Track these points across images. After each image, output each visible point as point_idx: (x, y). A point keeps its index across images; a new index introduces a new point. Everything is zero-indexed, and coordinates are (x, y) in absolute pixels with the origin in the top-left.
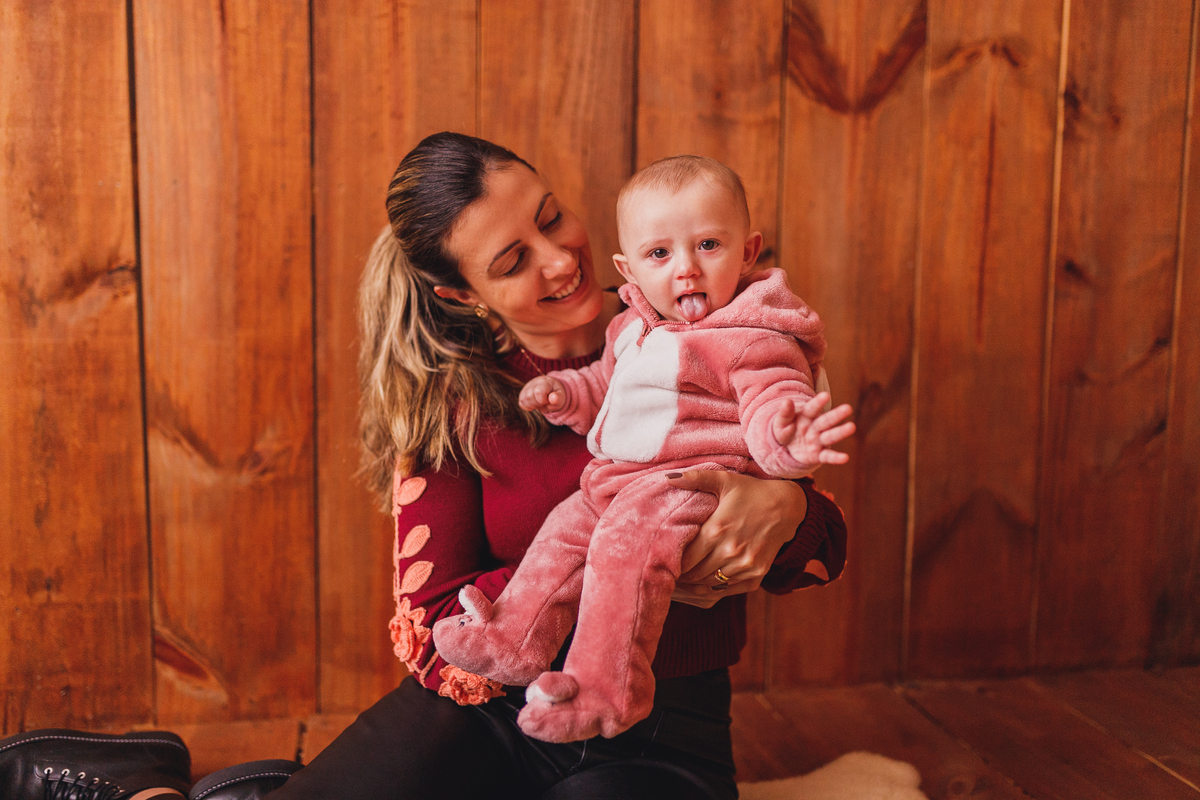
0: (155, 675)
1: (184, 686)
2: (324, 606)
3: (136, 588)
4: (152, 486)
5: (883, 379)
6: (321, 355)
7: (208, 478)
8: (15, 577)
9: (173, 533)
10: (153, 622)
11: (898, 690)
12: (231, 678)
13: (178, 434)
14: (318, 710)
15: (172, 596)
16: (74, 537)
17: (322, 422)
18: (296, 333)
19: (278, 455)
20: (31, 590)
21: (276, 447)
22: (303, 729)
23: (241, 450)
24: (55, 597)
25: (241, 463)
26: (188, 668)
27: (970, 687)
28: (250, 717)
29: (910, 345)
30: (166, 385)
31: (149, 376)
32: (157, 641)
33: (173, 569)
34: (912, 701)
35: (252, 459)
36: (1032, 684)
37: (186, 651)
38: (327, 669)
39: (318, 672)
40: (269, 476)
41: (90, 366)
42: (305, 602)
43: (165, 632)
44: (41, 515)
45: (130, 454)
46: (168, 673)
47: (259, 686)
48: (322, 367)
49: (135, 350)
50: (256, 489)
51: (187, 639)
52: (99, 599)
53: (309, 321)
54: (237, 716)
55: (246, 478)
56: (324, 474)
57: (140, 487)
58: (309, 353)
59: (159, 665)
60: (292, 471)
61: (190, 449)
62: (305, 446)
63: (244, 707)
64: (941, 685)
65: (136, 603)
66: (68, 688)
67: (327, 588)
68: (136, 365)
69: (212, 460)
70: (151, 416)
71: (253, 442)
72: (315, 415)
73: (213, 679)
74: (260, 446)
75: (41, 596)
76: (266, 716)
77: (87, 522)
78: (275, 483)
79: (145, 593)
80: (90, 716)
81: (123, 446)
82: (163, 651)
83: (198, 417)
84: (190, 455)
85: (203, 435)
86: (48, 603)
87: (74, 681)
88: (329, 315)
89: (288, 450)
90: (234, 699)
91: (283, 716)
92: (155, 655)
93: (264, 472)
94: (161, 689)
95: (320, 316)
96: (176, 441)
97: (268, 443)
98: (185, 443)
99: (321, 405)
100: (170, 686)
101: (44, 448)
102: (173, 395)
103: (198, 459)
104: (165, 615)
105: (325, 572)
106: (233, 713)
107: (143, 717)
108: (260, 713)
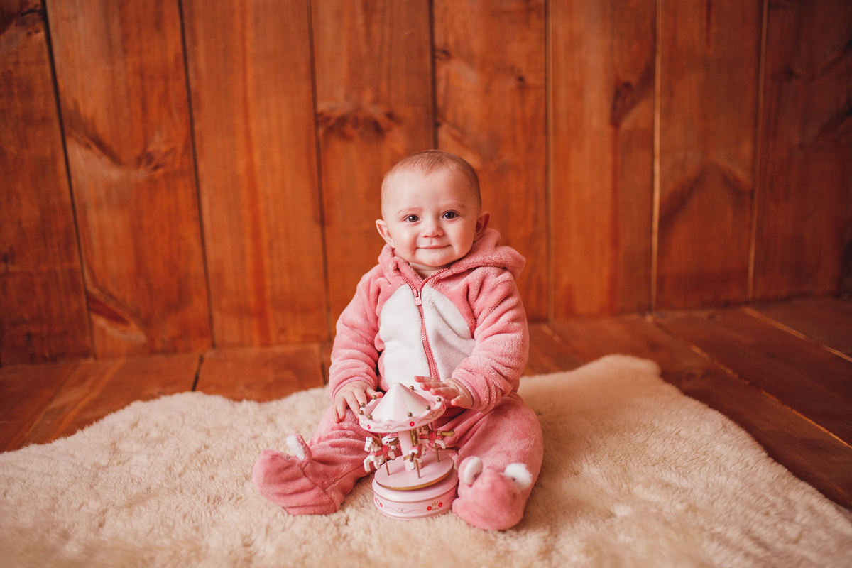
0: (91, 323)
1: (113, 331)
2: (211, 269)
3: (70, 258)
4: (74, 182)
5: (633, 79)
6: (192, 75)
7: (114, 174)
9: (92, 217)
10: (85, 285)
11: (649, 319)
12: (146, 324)
13: (88, 141)
14: (214, 345)
15: (97, 264)
16: (20, 223)
17: (197, 127)
18: (171, 58)
19: (166, 154)
21: (164, 148)
22: (202, 359)
23: (138, 152)
24: (11, 268)
25: (138, 161)
26: (115, 318)
27: (703, 314)
28: (164, 352)
29: (654, 51)
30: (76, 103)
31: (62, 96)
32: (90, 298)
33: (96, 244)
34: (659, 325)
35: (146, 159)
36: (750, 311)
37: (112, 305)
38: (217, 316)
39: (211, 320)
40: (160, 171)
41: (16, 91)
42: (196, 267)
43: (95, 291)
45: (54, 158)
46: (101, 322)
47: (168, 329)
48: (193, 84)
49: (49, 76)
50: (152, 182)
51: (112, 297)
52: (44, 268)
53: (180, 48)
54: (154, 352)
55: (142, 174)
56: (202, 168)
57: (64, 183)
58: (182, 73)
59: (94, 316)
60: (177, 166)
61: (99, 152)
62: (186, 147)
63: (159, 345)
64: (681, 314)
65: (71, 271)
66: (29, 335)
67: (212, 255)
68: (51, 88)
69: (116, 160)
70: (67, 128)
71: (146, 146)
72: (191, 122)
73: (134, 326)
74: (151, 148)
76: (175, 351)
77: (29, 211)
78: (166, 175)
79: (77, 264)
80: (47, 354)
81: (48, 152)
82: (95, 306)
83: (103, 126)
84: (99, 157)
85: (108, 140)
86: (7, 272)
87: (33, 329)
88: (195, 43)
89: (173, 150)
90: (151, 340)
91: (188, 350)
92: (89, 309)
93: (156, 168)
94: (97, 334)
95: (188, 44)
96: (88, 146)
97: (158, 145)
98: (95, 148)
99: (195, 114)
100: (103, 331)
102: (82, 110)
103: (105, 159)
104: (94, 278)
105: (209, 243)
106: (150, 349)
107: (86, 354)
108: (171, 349)
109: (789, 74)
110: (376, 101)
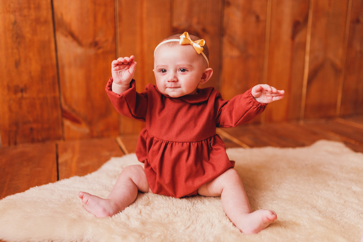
0: (63, 124)
1: (74, 127)
3: (54, 91)
4: (59, 54)
7: (79, 50)
8: (9, 88)
10: (61, 104)
11: (302, 122)
12: (90, 123)
13: (67, 33)
14: (120, 134)
15: (68, 95)
16: (30, 72)
19: (104, 42)
20: (16, 92)
21: (104, 39)
23: (90, 40)
24: (25, 95)
25: (90, 45)
26: (75, 121)
28: (97, 137)
29: (308, 8)
30: (62, 15)
31: (55, 11)
32: (63, 111)
33: (68, 85)
35: (95, 44)
37: (74, 114)
40: (100, 51)
41: (32, 6)
43: (66, 108)
44: (17, 64)
45: (49, 41)
46: (67, 123)
47: (100, 126)
50: (97, 56)
51: (74, 110)
52: (41, 95)
54: (93, 137)
55: (92, 52)
57: (53, 54)
59: (64, 120)
60: (109, 48)
62: (113, 39)
63: (95, 134)
65: (55, 98)
66: (32, 129)
68: (50, 6)
69: (80, 43)
70: (56, 27)
71: (95, 37)
72: (115, 28)
73: (84, 125)
74: (97, 39)
75: (19, 95)
77: (35, 67)
78: (103, 52)
79: (57, 94)
80: (40, 138)
81: (47, 38)
82: (66, 115)
83: (75, 27)
84: (72, 42)
85: (76, 33)
86: (22, 98)
87: (35, 126)
89: (107, 41)
90: (92, 131)
92: (62, 116)
93: (99, 48)
94: (66, 129)
96: (66, 36)
97: (100, 37)
98: (70, 37)
100: (69, 128)
101: (17, 38)
102: (64, 18)
103: (75, 43)
104: (66, 101)
106: (91, 136)
107: (60, 138)
108: (101, 136)
109: (358, 21)
110: (198, 23)
